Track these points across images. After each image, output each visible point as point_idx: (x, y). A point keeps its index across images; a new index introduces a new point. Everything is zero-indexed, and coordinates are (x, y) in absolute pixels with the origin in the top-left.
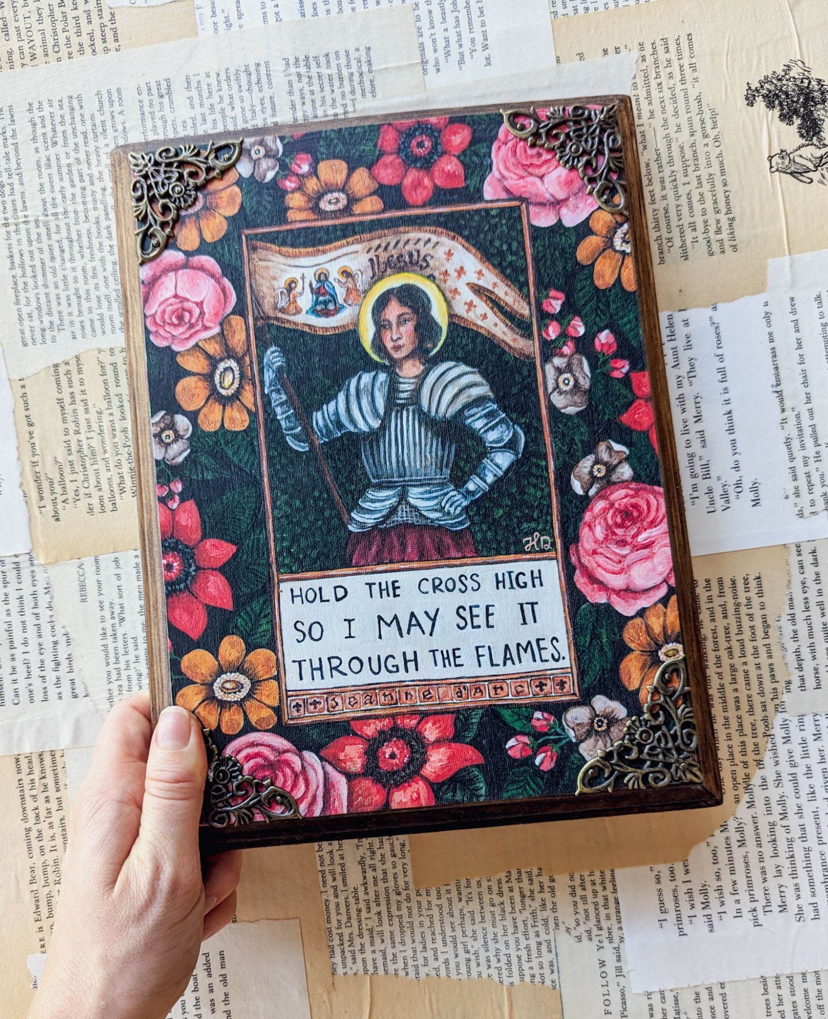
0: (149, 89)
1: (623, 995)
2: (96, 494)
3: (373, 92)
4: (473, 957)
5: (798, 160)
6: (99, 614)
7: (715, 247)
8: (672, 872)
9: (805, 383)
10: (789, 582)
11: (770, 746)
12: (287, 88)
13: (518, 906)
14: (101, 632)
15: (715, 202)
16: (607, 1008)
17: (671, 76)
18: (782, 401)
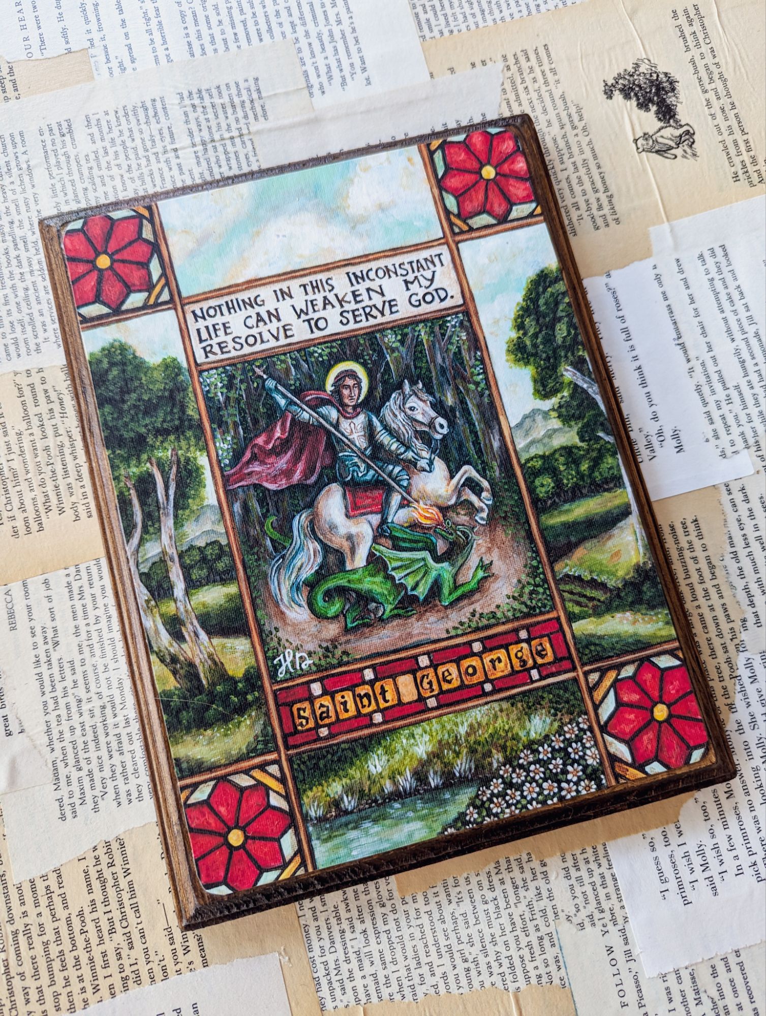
0: (51, 130)
1: (637, 981)
2: (20, 516)
3: (265, 116)
4: (472, 966)
5: (660, 140)
6: (30, 641)
7: (600, 222)
8: (665, 836)
9: (704, 333)
10: (725, 521)
11: (738, 687)
12: (183, 118)
13: (512, 899)
14: (34, 659)
15: (593, 183)
16: (623, 1000)
17: (535, 80)
18: (685, 352)
